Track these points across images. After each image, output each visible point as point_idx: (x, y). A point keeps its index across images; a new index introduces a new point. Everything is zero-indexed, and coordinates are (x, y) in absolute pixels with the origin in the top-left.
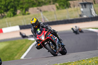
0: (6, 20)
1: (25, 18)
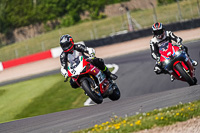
0: (59, 32)
1: (97, 26)
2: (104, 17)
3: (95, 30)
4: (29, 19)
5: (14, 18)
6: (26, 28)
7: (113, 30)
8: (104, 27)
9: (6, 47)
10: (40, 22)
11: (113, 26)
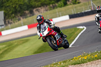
0: (57, 10)
1: (75, 7)
2: (79, 3)
3: (75, 9)
4: (41, 4)
5: (33, 3)
6: (40, 8)
7: (84, 9)
8: (79, 8)
9: (29, 18)
10: (47, 5)
11: (83, 7)
